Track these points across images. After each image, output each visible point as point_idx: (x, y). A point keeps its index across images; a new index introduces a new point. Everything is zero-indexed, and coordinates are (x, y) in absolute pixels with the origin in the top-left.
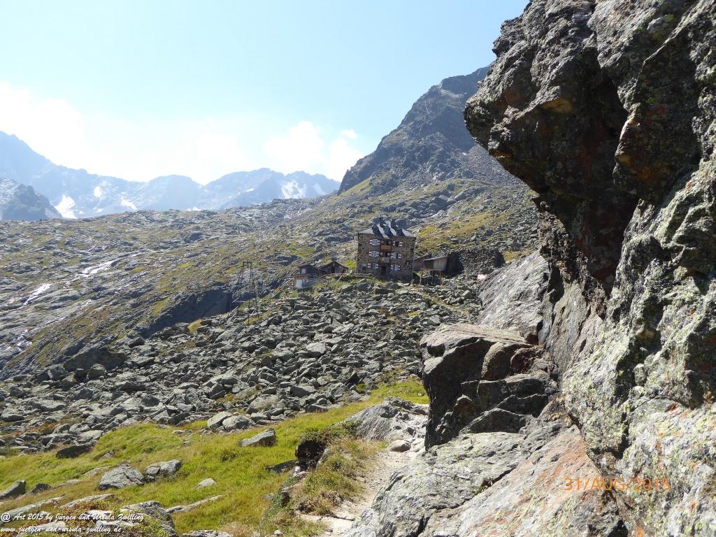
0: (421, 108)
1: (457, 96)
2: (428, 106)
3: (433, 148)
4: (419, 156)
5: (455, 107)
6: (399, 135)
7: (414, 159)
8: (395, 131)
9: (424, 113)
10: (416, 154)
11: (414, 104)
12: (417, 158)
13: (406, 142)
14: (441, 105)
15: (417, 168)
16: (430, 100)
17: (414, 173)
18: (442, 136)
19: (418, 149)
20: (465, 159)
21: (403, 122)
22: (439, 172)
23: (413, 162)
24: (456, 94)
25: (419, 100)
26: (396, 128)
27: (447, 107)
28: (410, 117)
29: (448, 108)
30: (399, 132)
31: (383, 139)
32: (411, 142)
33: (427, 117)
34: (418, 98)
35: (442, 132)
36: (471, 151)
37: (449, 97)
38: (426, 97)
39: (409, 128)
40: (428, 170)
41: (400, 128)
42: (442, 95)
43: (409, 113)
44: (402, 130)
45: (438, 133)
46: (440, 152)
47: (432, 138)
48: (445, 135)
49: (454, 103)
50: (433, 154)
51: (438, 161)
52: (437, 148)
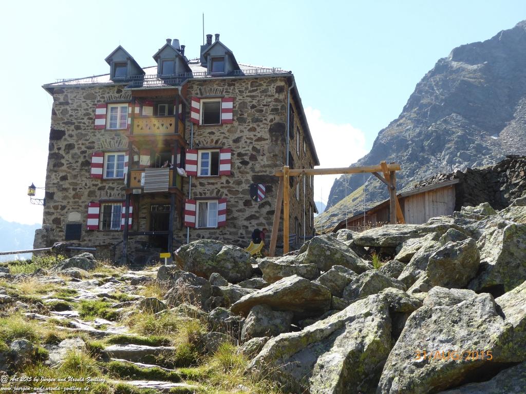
0: (427, 88)
1: (475, 67)
2: (437, 85)
3: (447, 132)
4: (429, 145)
5: (473, 80)
6: (400, 125)
7: (423, 149)
8: (396, 121)
9: (432, 94)
10: (426, 143)
11: (418, 85)
12: (426, 148)
13: (410, 131)
14: (454, 80)
15: (428, 161)
16: (438, 77)
17: (424, 168)
18: (459, 118)
19: (428, 136)
20: (495, 144)
21: (405, 109)
22: (460, 163)
23: (421, 154)
24: (473, 64)
25: (423, 80)
26: (397, 117)
27: (463, 80)
28: (414, 101)
29: (464, 82)
30: (401, 121)
31: (381, 132)
32: (418, 130)
33: (437, 98)
34: (422, 77)
35: (459, 114)
36: (504, 133)
37: (463, 70)
38: (432, 73)
39: (413, 115)
40: (445, 163)
41: (401, 117)
42: (454, 69)
43: (412, 97)
44: (404, 119)
45: (454, 115)
46: (459, 137)
47: (445, 121)
48: (464, 117)
49: (471, 75)
50: (449, 141)
51: (458, 149)
52: (453, 133)
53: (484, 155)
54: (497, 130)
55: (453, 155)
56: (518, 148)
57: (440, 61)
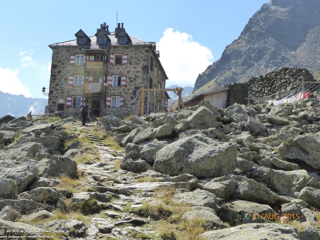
0: (255, 21)
1: (285, 9)
2: (261, 19)
3: (265, 48)
4: (254, 56)
5: (283, 18)
6: (239, 43)
7: (250, 58)
8: (236, 41)
9: (258, 25)
10: (252, 55)
11: (250, 19)
12: (253, 58)
13: (244, 47)
14: (272, 17)
15: (253, 65)
16: (262, 15)
17: (250, 70)
18: (273, 40)
19: (254, 50)
20: (293, 56)
21: (242, 34)
22: (272, 67)
23: (249, 61)
24: (284, 8)
25: (253, 16)
26: (237, 38)
27: (277, 18)
28: (247, 29)
29: (277, 19)
30: (239, 41)
31: (227, 47)
32: (248, 47)
33: (261, 28)
34: (253, 15)
35: (274, 38)
36: (299, 50)
37: (277, 11)
38: (259, 13)
39: (247, 38)
40: (263, 67)
41: (240, 38)
42: (272, 10)
43: (246, 26)
44: (241, 40)
45: (270, 38)
46: (272, 52)
47: (265, 42)
48: (276, 40)
49: (282, 15)
50: (266, 54)
51: (271, 59)
52: (269, 49)
53: (286, 63)
54: (295, 48)
55: (268, 62)
56: (306, 59)
57: (264, 5)
